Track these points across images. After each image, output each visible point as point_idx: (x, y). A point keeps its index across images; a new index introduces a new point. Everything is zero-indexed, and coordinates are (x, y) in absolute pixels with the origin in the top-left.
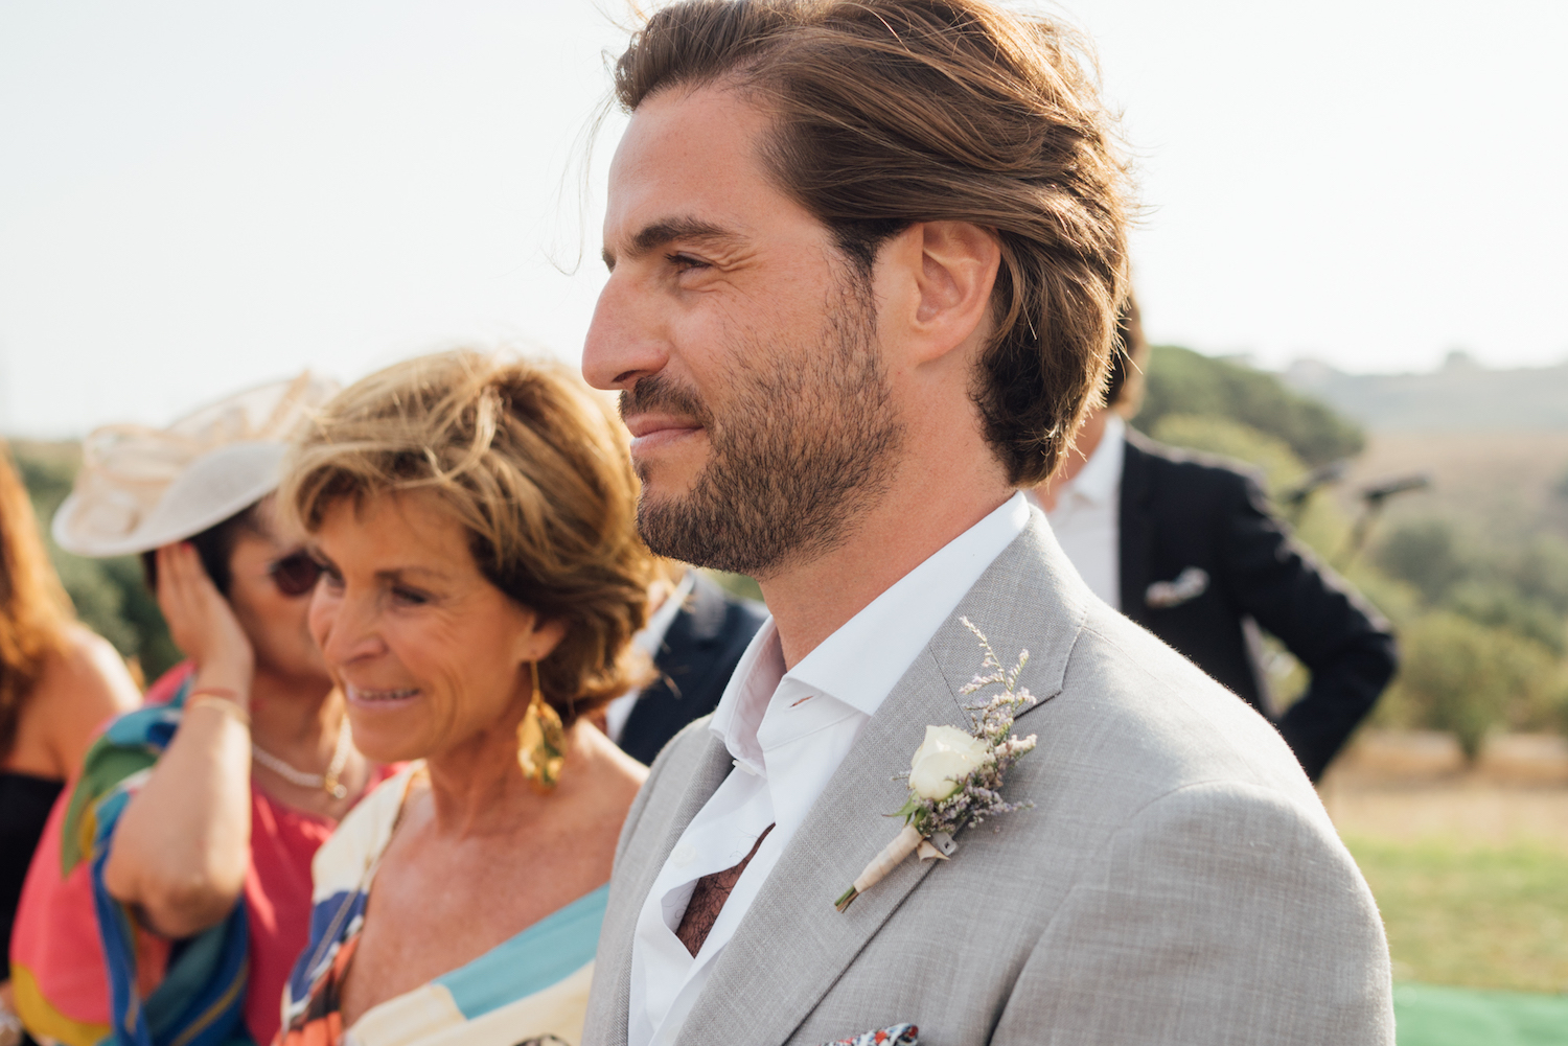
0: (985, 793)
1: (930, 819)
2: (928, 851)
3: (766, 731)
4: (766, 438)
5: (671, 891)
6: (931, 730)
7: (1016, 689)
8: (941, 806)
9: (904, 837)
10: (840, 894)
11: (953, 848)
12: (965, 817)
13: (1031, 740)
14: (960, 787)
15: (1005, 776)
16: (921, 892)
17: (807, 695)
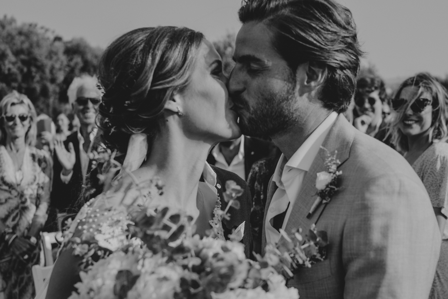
0: (333, 187)
1: (322, 194)
2: (324, 201)
3: (283, 179)
4: (266, 111)
5: (271, 219)
6: (318, 174)
7: (336, 160)
8: (324, 191)
9: (318, 200)
10: (307, 214)
11: (329, 199)
12: (330, 192)
13: (341, 172)
14: (327, 186)
15: (337, 182)
16: (325, 211)
17: (291, 169)
